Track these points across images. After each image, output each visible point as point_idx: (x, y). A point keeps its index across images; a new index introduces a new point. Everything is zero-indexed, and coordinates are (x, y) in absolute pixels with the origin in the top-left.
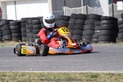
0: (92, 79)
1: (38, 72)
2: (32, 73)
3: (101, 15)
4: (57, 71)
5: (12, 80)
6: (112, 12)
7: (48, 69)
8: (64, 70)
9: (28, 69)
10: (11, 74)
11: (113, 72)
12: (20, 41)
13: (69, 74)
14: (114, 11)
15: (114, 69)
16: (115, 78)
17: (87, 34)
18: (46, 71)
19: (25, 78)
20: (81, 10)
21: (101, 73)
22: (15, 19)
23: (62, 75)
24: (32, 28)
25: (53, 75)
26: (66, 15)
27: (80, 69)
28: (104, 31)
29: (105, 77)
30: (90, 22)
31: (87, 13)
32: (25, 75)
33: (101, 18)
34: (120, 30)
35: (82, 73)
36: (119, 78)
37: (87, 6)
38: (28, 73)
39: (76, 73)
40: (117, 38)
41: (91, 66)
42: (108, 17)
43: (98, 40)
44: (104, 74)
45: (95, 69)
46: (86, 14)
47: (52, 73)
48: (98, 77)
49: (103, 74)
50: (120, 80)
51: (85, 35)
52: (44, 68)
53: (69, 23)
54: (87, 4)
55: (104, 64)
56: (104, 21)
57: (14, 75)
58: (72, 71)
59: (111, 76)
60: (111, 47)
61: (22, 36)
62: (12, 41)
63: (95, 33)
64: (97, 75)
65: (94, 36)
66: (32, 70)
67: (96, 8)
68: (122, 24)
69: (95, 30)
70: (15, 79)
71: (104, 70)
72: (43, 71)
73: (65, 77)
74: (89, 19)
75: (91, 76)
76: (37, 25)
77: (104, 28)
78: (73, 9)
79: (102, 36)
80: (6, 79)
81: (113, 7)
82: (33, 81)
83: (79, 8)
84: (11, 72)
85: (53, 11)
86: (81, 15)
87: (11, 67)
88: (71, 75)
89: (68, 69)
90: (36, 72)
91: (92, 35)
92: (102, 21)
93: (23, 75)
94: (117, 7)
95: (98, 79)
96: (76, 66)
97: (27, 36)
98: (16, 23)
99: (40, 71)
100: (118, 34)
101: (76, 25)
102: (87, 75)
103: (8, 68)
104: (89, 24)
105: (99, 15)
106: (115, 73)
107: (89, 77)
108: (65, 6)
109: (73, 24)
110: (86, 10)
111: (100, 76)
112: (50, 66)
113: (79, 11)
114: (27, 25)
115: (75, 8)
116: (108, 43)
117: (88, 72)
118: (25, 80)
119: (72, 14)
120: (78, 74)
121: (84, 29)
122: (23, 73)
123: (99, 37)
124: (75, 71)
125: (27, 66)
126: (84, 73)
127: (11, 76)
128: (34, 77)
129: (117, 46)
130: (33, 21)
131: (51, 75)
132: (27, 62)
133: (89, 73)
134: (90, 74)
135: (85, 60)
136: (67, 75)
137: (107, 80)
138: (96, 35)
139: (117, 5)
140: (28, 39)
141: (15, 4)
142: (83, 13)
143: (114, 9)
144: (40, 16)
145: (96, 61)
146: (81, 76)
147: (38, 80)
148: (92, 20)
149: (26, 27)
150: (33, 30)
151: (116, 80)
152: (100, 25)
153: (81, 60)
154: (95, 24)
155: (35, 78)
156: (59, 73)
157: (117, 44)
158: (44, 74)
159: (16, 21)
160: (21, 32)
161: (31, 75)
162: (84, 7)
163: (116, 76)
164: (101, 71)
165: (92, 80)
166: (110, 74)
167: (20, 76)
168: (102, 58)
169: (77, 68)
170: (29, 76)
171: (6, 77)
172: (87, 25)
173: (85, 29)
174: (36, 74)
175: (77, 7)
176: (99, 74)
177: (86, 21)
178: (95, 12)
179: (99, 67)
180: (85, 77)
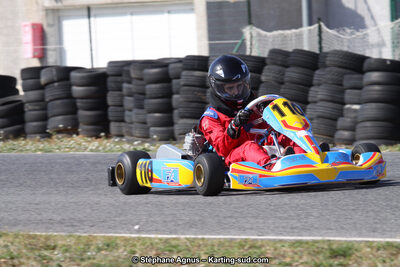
0: (331, 261)
1: (160, 236)
2: (139, 238)
3: (367, 55)
4: (219, 234)
5: (73, 261)
7: (190, 226)
8: (243, 230)
9: (127, 225)
10: (71, 241)
11: (399, 240)
12: (103, 134)
13: (257, 245)
17: (319, 117)
18: (183, 234)
19: (116, 254)
20: (299, 37)
21: (361, 242)
22: (88, 66)
23: (236, 249)
24: (144, 94)
25: (205, 246)
26: (254, 54)
27: (293, 230)
28: (374, 105)
29: (374, 256)
30: (328, 76)
31: (321, 48)
32: (117, 246)
33: (366, 65)
35: (300, 243)
37: (322, 24)
38: (126, 240)
39: (281, 241)
41: (328, 220)
42: (388, 63)
43: (354, 136)
44: (369, 245)
45: (341, 230)
46: (317, 52)
47: (203, 239)
48: (350, 255)
49: (369, 247)
51: (312, 119)
52: (180, 223)
53: (263, 78)
54: (319, 20)
55: (371, 214)
56: (375, 76)
57: (82, 246)
58: (268, 234)
59: (393, 255)
60: (397, 160)
61: (110, 118)
62: (78, 134)
63: (345, 112)
64: (350, 249)
65: (341, 122)
66: (138, 231)
67: (348, 31)
69: (344, 104)
70: (82, 260)
71: (372, 234)
72: (176, 233)
73: (246, 253)
74: (325, 66)
75: (328, 254)
76: (157, 86)
77: (375, 96)
78: (275, 33)
79: (368, 124)
80: (55, 258)
83: (294, 31)
84: (70, 236)
85: (210, 39)
86: (299, 52)
87: (71, 219)
88: (263, 249)
89: (255, 226)
90: (153, 236)
91: (336, 120)
92: (367, 74)
93: (110, 245)
95: (350, 263)
96: (280, 218)
97: (127, 119)
99: (164, 232)
101: (283, 86)
102: (315, 249)
103: (61, 222)
104: (326, 83)
105: (361, 53)
107: (321, 256)
108: (250, 23)
109: (273, 83)
110: (317, 38)
111: (358, 254)
112: (197, 218)
113: (294, 42)
114: (125, 85)
115: (280, 32)
116: (387, 145)
117: (320, 238)
118: (117, 261)
119: (273, 52)
120: (286, 245)
121: (310, 99)
122: (110, 238)
123: (359, 126)
124: (277, 235)
125: (122, 218)
126: (307, 242)
127: (72, 250)
128: (145, 253)
130: (146, 71)
131: (200, 245)
133: (323, 241)
134: (326, 247)
135: (309, 201)
136: (251, 247)
137: (379, 266)
138: (348, 120)
140: (130, 128)
141: (89, 17)
142: (306, 48)
145: (347, 205)
146: (296, 250)
148: (335, 69)
149: (125, 91)
150: (147, 101)
152: (360, 88)
154: (345, 83)
159: (92, 70)
160: (108, 106)
161: (135, 245)
162: (312, 27)
164: (360, 235)
165: (331, 266)
166: (390, 245)
167: (100, 250)
169: (285, 225)
170: (128, 248)
171: (56, 252)
172: (319, 85)
173: (315, 99)
174: (152, 244)
175: (290, 29)
176: (356, 246)
177: (317, 72)
178: (346, 44)
179: (355, 223)
180: (309, 254)
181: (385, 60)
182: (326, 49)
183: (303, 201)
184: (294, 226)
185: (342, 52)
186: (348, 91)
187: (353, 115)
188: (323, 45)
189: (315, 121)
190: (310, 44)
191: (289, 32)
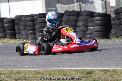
0: (87, 75)
1: (34, 69)
2: (27, 70)
3: (95, 12)
4: (52, 68)
5: (7, 78)
6: (105, 8)
7: (43, 66)
8: (59, 67)
9: (23, 66)
10: (6, 72)
11: (107, 68)
12: (14, 38)
13: (64, 71)
14: (107, 7)
15: (109, 66)
16: (110, 75)
17: (80, 31)
18: (41, 68)
19: (21, 75)
20: (74, 6)
21: (96, 69)
22: (9, 17)
23: (57, 73)
24: (26, 25)
25: (48, 72)
26: (60, 12)
27: (74, 66)
28: (97, 27)
29: (100, 73)
30: (83, 18)
31: (80, 10)
32: (21, 73)
33: (94, 15)
34: (113, 26)
35: (77, 70)
36: (113, 74)
37: (81, 2)
38: (23, 71)
39: (71, 70)
40: (110, 34)
41: (85, 63)
42: (101, 14)
43: (91, 36)
44: (98, 70)
45: (89, 66)
47: (47, 70)
48: (93, 73)
50: (115, 76)
52: (40, 65)
53: (63, 19)
54: (80, 1)
55: (98, 60)
56: (98, 18)
57: (10, 73)
58: (67, 68)
59: (105, 73)
60: (105, 44)
61: (16, 33)
62: (6, 38)
63: (88, 29)
64: (92, 72)
65: (87, 32)
66: (27, 68)
67: (89, 4)
68: (115, 20)
69: (88, 27)
70: (10, 77)
71: (99, 67)
72: (39, 68)
73: (60, 74)
74: (82, 15)
75: (86, 73)
76: (31, 23)
77: (98, 24)
78: (66, 5)
79: (96, 33)
80: (2, 77)
81: (106, 3)
82: (28, 78)
83: (72, 5)
84: (6, 70)
85: (46, 8)
86: (74, 11)
87: (6, 65)
88: (66, 72)
89: (63, 65)
90: (32, 69)
91: (86, 32)
92: (95, 17)
93: (18, 72)
94: (109, 3)
95: (93, 76)
96: (70, 63)
97: (21, 33)
98: (9, 21)
99: (35, 68)
100: (112, 30)
101: (69, 22)
102: (81, 72)
103: (3, 66)
104: (82, 20)
105: (92, 11)
106: (109, 69)
107: (84, 74)
108: (58, 3)
109: (66, 21)
110: (79, 7)
111: (95, 73)
112: (45, 63)
113: (72, 8)
114: (21, 23)
115: (68, 5)
116: (102, 39)
117: (83, 68)
118: (21, 77)
119: (66, 11)
120: (73, 71)
121: (78, 26)
122: (18, 70)
123: (93, 33)
124: (70, 68)
125: (22, 64)
126: (79, 70)
127: (7, 74)
128: (29, 75)
129: (111, 42)
130: (27, 18)
131: (46, 72)
132: (22, 59)
133: (84, 69)
134: (85, 71)
135: (79, 57)
136: (62, 72)
137: (102, 76)
138: (89, 32)
139: (110, 2)
140: (23, 36)
141: (9, 2)
142: (76, 10)
143: (107, 5)
144: (33, 14)
145: (91, 58)
146: (76, 72)
147: (34, 77)
148: (85, 16)
149: (20, 25)
150: (27, 28)
151: (111, 76)
152: (93, 22)
153: (75, 57)
154: (88, 20)
155: (31, 76)
156: (54, 70)
157: (110, 40)
158: (39, 71)
159: (10, 18)
160: (15, 29)
161: (26, 72)
162: (78, 3)
163: (111, 72)
164: (95, 67)
165: (87, 77)
166: (104, 70)
167: (15, 74)
168: (96, 54)
169: (72, 65)
170: (24, 73)
171: (2, 75)
172: (80, 21)
174: (31, 72)
176: (94, 70)
177: (80, 17)
178: (88, 8)
179: (93, 64)
180: (80, 73)
181: (100, 13)
182: (82, 10)
183: (77, 57)
185: (87, 11)
186: (89, 23)
187: (91, 30)
188: (81, 9)
189: (79, 32)
190: (77, 9)
191: (70, 5)
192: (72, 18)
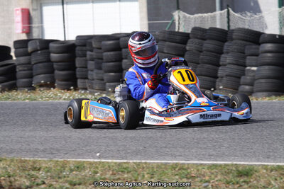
0: (238, 179)
5: (53, 178)
7: (136, 154)
8: (174, 157)
9: (91, 153)
10: (51, 165)
12: (72, 88)
13: (185, 167)
17: (227, 76)
20: (214, 18)
21: (259, 165)
23: (170, 170)
24: (102, 59)
25: (148, 168)
26: (181, 31)
27: (210, 157)
28: (267, 67)
29: (269, 175)
30: (234, 47)
31: (229, 27)
32: (84, 168)
33: (261, 39)
35: (216, 166)
37: (230, 9)
39: (201, 164)
41: (235, 149)
42: (277, 37)
43: (252, 89)
44: (265, 167)
45: (245, 157)
46: (226, 28)
47: (146, 163)
48: (251, 175)
49: (265, 169)
51: (222, 77)
53: (188, 48)
54: (228, 6)
55: (267, 145)
56: (269, 46)
57: (59, 168)
58: (192, 159)
61: (78, 76)
62: (54, 87)
63: (246, 73)
64: (251, 170)
65: (243, 79)
66: (99, 157)
67: (249, 14)
69: (246, 67)
70: (60, 178)
71: (267, 160)
73: (176, 173)
74: (232, 39)
75: (235, 174)
76: (112, 53)
77: (268, 61)
78: (196, 15)
79: (263, 81)
83: (210, 14)
84: (51, 161)
85: (149, 20)
87: (51, 148)
88: (189, 170)
89: (183, 154)
91: (240, 78)
92: (262, 45)
93: (79, 167)
95: (252, 180)
96: (201, 148)
97: (89, 77)
98: (63, 47)
99: (118, 158)
101: (202, 54)
102: (226, 170)
104: (232, 51)
105: (257, 30)
107: (231, 176)
108: (178, 8)
109: (195, 51)
110: (226, 19)
111: (257, 174)
112: (141, 148)
113: (209, 22)
114: (89, 53)
115: (200, 15)
116: (276, 95)
117: (230, 163)
118: (84, 179)
119: (195, 29)
120: (206, 167)
121: (221, 63)
123: (256, 82)
124: (198, 160)
125: (88, 148)
126: (220, 165)
127: (52, 170)
128: (104, 173)
130: (104, 42)
131: (144, 168)
132: (89, 137)
133: (232, 165)
134: (234, 169)
135: (222, 136)
136: (180, 169)
137: (273, 182)
138: (248, 78)
140: (92, 83)
141: (62, 4)
142: (218, 26)
145: (249, 139)
146: (213, 171)
147: (114, 180)
148: (240, 42)
149: (88, 57)
152: (257, 55)
153: (212, 136)
154: (246, 51)
155: (108, 176)
156: (162, 164)
158: (127, 165)
159: (65, 42)
160: (76, 68)
161: (97, 167)
162: (223, 11)
164: (258, 161)
165: (238, 183)
166: (280, 168)
167: (72, 171)
168: (262, 130)
169: (204, 153)
170: (92, 169)
171: (41, 172)
172: (228, 53)
173: (225, 63)
174: (109, 167)
175: (207, 12)
176: (255, 168)
177: (226, 44)
178: (247, 24)
179: (254, 152)
180: (222, 174)
181: (275, 35)
182: (232, 27)
183: (217, 136)
184: (211, 154)
185: (245, 29)
186: (248, 57)
187: (252, 74)
188: (231, 24)
189: (224, 79)
190: (221, 23)
191: (206, 15)
192: (209, 45)
